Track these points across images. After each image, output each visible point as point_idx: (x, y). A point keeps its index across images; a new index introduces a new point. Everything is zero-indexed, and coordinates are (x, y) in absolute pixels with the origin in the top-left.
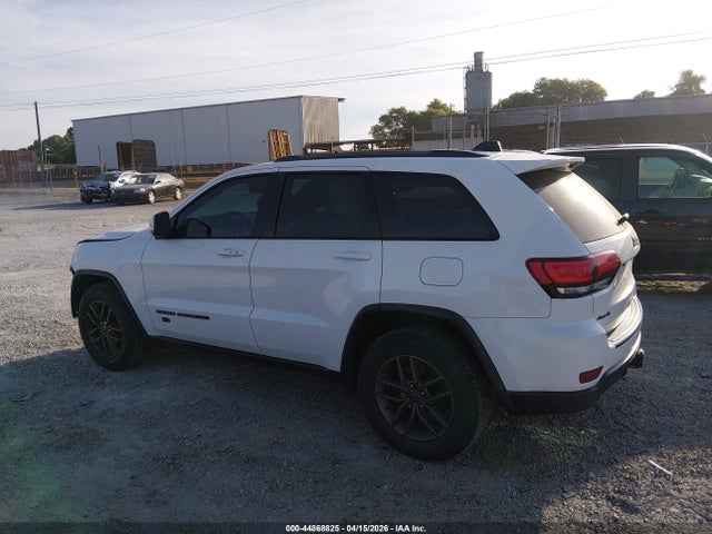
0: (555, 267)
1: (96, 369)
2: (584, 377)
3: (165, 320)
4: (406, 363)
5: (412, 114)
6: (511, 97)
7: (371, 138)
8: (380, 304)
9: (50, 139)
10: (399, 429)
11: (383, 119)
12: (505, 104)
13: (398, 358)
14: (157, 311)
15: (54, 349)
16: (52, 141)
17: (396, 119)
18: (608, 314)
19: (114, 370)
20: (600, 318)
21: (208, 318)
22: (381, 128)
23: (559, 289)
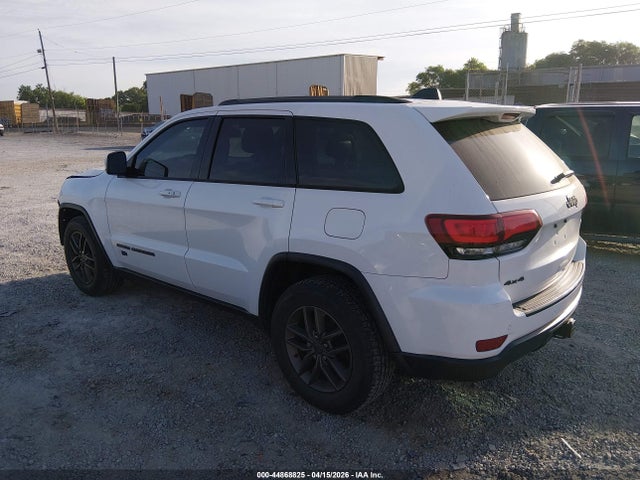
0: (457, 226)
1: (77, 293)
2: (481, 346)
3: (124, 254)
4: (312, 315)
5: (449, 72)
6: (547, 58)
7: (408, 94)
8: (288, 253)
9: (130, 90)
10: (305, 378)
11: (420, 76)
12: (539, 64)
13: (304, 308)
14: (118, 245)
15: (53, 272)
16: (132, 92)
17: (433, 77)
18: (522, 279)
19: (91, 296)
20: (508, 283)
21: (153, 254)
22: (418, 86)
23: (459, 250)
